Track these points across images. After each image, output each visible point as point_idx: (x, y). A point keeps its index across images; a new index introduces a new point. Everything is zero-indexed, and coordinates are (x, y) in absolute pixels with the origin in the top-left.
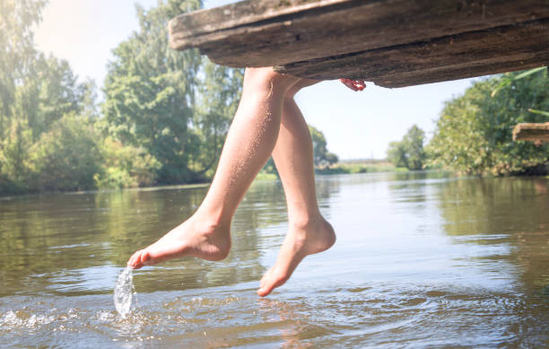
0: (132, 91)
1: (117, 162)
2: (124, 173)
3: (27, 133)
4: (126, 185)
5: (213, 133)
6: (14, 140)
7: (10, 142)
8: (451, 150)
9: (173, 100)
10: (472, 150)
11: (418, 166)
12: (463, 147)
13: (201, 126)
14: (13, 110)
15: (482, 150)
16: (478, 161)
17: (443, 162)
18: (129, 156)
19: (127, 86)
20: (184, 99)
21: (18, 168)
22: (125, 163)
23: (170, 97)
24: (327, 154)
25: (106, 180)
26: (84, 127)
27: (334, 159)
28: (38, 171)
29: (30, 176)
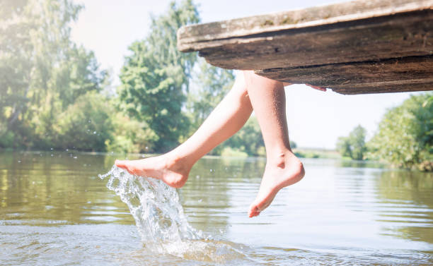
0: (141, 79)
1: (124, 132)
2: (129, 142)
3: (58, 104)
4: (130, 151)
6: (48, 108)
7: (44, 109)
8: (387, 146)
9: (172, 88)
10: (405, 148)
11: (360, 157)
12: (397, 146)
13: (193, 110)
14: (49, 85)
15: (412, 149)
16: (409, 157)
17: (380, 156)
18: (134, 128)
19: (137, 74)
20: (180, 88)
21: (49, 130)
22: (130, 134)
23: (170, 86)
25: (114, 146)
26: (102, 103)
28: (63, 134)
29: (57, 136)
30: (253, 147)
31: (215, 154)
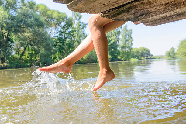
5: (123, 50)
9: (114, 43)
13: (121, 49)
20: (116, 42)
23: (114, 42)
24: (150, 54)
27: (152, 56)
28: (86, 59)
29: (84, 60)
30: (140, 57)
31: (128, 60)
